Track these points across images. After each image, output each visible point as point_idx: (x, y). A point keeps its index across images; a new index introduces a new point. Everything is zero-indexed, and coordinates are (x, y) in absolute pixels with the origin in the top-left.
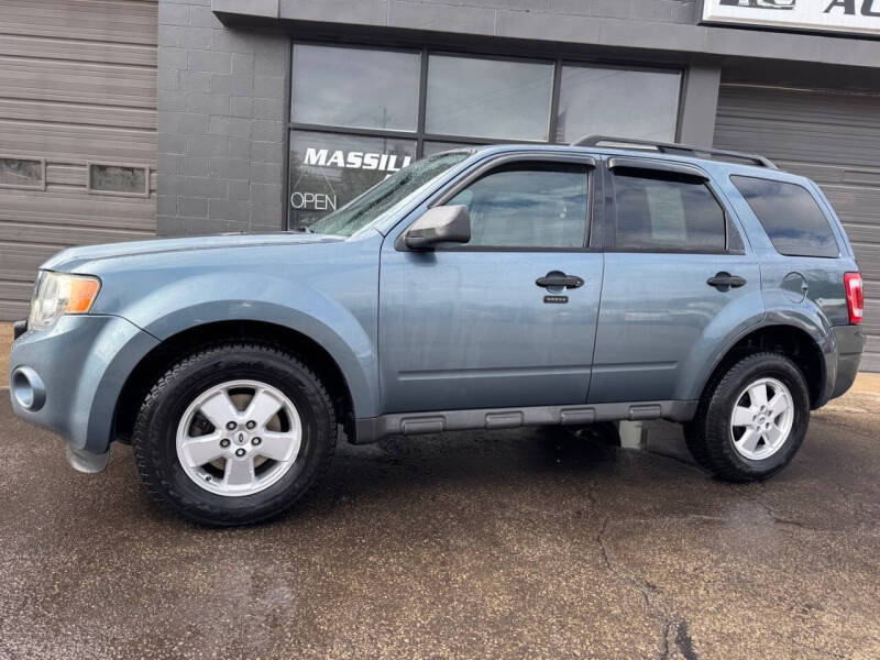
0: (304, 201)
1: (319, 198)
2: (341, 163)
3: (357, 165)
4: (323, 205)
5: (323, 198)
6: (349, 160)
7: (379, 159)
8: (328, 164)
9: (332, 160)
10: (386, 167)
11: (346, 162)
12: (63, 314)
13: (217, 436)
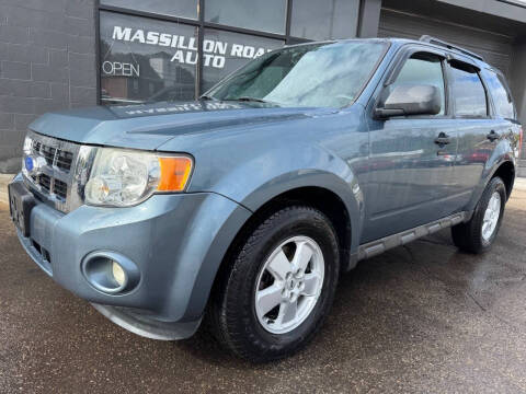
0: (114, 68)
1: (125, 66)
2: (142, 40)
3: (155, 42)
4: (129, 72)
5: (129, 67)
6: (148, 38)
7: (172, 38)
8: (132, 40)
9: (135, 37)
10: (177, 45)
11: (146, 39)
12: (154, 194)
13: (277, 285)
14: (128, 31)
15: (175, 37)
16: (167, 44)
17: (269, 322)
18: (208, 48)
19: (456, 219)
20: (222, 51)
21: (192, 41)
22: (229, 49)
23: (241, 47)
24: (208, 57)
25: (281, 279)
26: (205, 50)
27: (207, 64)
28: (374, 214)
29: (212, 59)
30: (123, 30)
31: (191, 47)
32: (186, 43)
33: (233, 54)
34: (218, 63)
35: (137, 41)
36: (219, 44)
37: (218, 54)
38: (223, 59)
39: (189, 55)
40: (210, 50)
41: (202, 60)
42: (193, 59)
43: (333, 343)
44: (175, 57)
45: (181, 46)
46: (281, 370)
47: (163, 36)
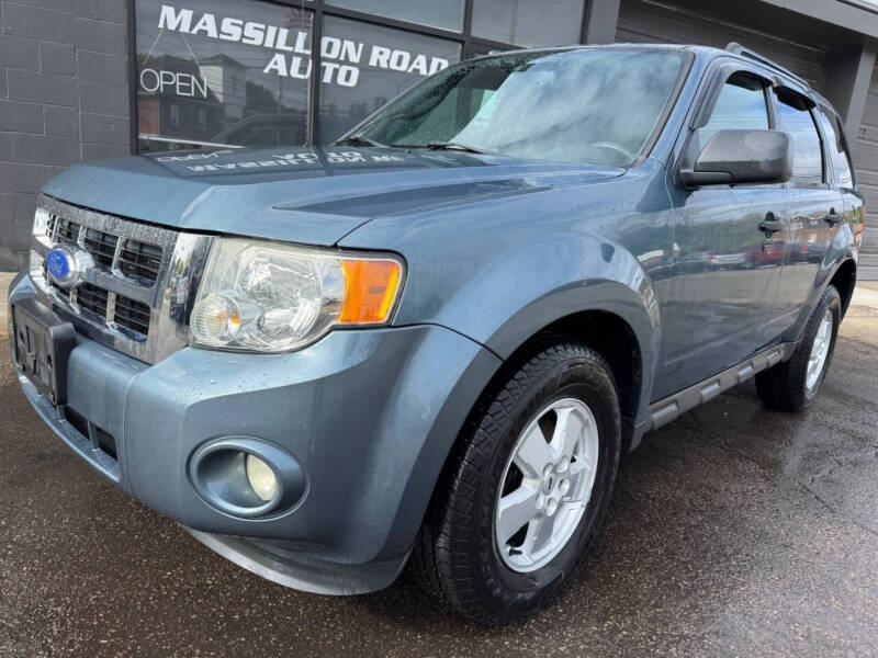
0: (161, 83)
1: (182, 80)
2: (213, 33)
3: (236, 38)
4: (188, 89)
5: (189, 80)
6: (223, 29)
7: (265, 31)
8: (195, 31)
9: (199, 26)
10: (275, 44)
11: (219, 31)
12: (335, 328)
13: (528, 487)
14: (187, 15)
15: (272, 30)
16: (258, 42)
17: (511, 552)
18: (329, 51)
19: (773, 357)
20: (355, 58)
21: (302, 37)
22: (366, 55)
23: (387, 51)
24: (329, 68)
25: (535, 476)
26: (323, 54)
27: (327, 78)
28: (672, 355)
29: (336, 71)
30: (177, 13)
31: (299, 47)
32: (291, 41)
33: (373, 63)
34: (347, 78)
35: (203, 33)
36: (349, 45)
37: (347, 62)
38: (355, 72)
39: (297, 61)
40: (334, 55)
41: (318, 71)
42: (303, 70)
43: (609, 581)
44: (271, 65)
45: (281, 45)
47: (250, 26)
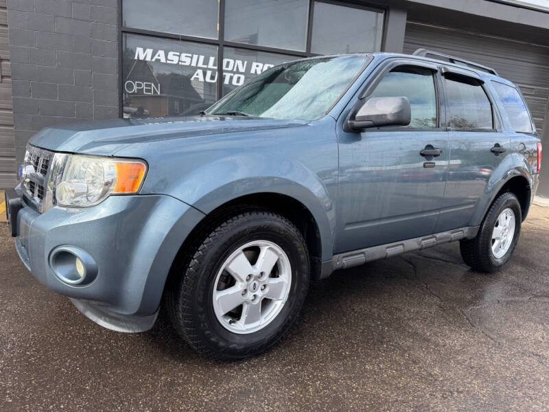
0: (135, 88)
1: (147, 85)
2: (163, 60)
3: (175, 62)
4: (150, 91)
5: (150, 86)
6: (169, 58)
7: (192, 58)
8: (154, 60)
9: (156, 57)
10: (197, 65)
11: (167, 59)
12: (112, 195)
13: (239, 287)
14: (149, 52)
15: (195, 57)
16: (187, 64)
17: (230, 322)
18: (227, 66)
20: (242, 70)
21: (212, 59)
22: (249, 68)
23: (261, 65)
24: (228, 76)
25: (242, 281)
26: (224, 68)
27: (226, 82)
28: (348, 224)
29: (231, 78)
30: (144, 51)
31: (211, 65)
32: (206, 62)
33: (253, 71)
34: (238, 81)
35: (158, 60)
36: (239, 62)
37: (238, 72)
38: (243, 77)
39: (209, 73)
40: (230, 68)
41: (221, 78)
42: (212, 78)
44: (195, 76)
45: (200, 65)
46: (241, 369)
47: (183, 55)
